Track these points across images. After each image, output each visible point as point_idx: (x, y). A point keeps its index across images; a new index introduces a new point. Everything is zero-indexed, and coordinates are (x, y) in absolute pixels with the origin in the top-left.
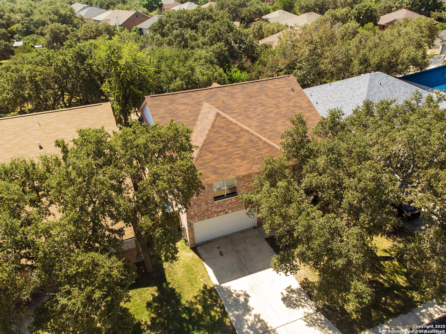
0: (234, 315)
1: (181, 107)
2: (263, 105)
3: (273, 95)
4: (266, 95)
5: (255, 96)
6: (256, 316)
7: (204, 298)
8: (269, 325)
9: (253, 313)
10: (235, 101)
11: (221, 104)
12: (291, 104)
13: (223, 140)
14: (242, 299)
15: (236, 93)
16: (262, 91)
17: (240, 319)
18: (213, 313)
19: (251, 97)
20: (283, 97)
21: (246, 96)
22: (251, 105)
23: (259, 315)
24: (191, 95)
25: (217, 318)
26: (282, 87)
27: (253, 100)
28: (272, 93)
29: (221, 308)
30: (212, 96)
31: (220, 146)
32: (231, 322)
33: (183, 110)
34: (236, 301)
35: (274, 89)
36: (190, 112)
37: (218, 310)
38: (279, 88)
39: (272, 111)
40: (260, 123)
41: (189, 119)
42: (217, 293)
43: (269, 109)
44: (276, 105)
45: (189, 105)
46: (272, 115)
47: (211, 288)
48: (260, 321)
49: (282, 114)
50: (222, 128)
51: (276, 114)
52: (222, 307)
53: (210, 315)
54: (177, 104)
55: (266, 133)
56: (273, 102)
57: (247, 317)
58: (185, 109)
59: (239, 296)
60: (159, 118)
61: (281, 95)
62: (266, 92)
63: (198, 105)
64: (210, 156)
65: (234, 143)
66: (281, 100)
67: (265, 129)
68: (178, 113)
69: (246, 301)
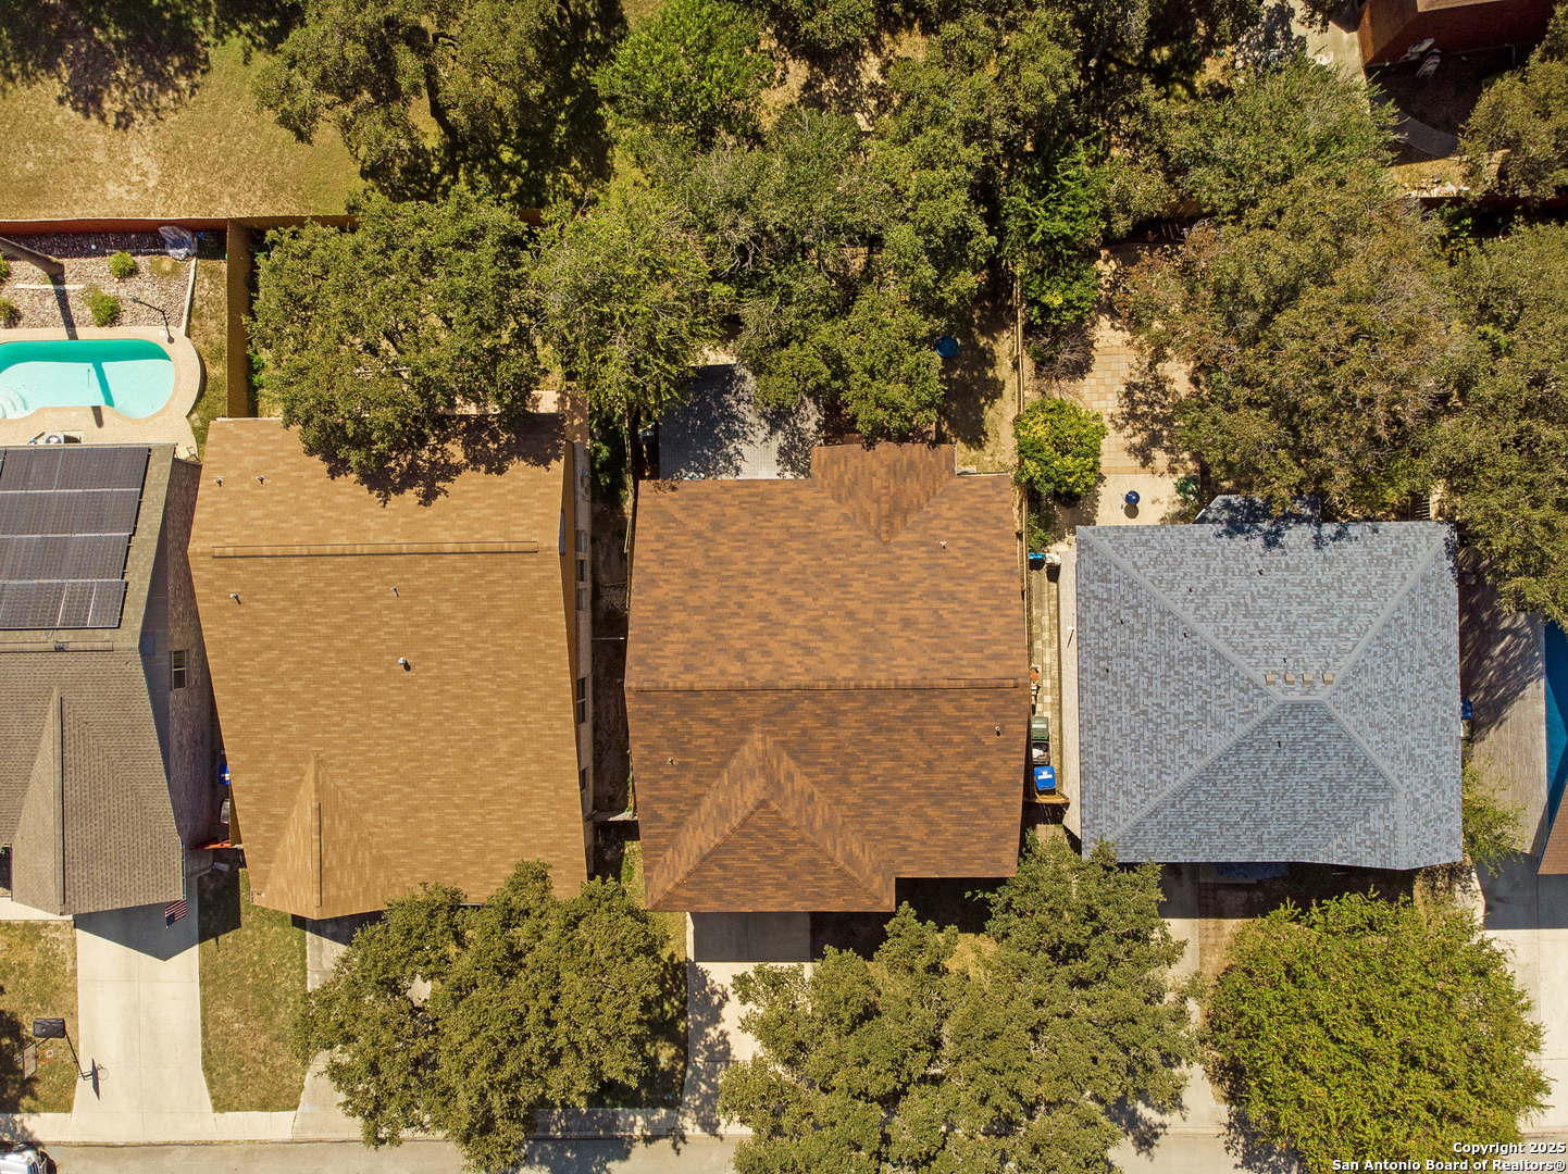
0: (694, 1021)
1: (699, 728)
2: (898, 758)
3: (936, 734)
4: (920, 732)
5: (889, 730)
6: (722, 1032)
7: (663, 975)
8: (732, 1052)
9: (721, 1027)
10: (833, 734)
11: (795, 735)
12: (969, 767)
13: (754, 851)
14: (716, 1000)
15: (845, 713)
16: (917, 717)
17: (700, 1027)
18: (667, 1006)
19: (876, 732)
20: (959, 745)
21: (868, 725)
22: (866, 752)
23: (728, 1034)
24: (734, 698)
25: (669, 1015)
26: (974, 717)
27: (878, 739)
28: (937, 729)
29: (681, 1002)
30: (781, 712)
31: (744, 859)
32: (687, 1028)
33: (703, 737)
34: (707, 998)
35: (950, 717)
36: (717, 743)
37: (676, 1003)
38: (966, 718)
39: (910, 776)
40: (865, 799)
41: (710, 760)
42: (685, 975)
43: (906, 771)
44: (929, 763)
45: (719, 726)
46: (904, 786)
47: (679, 963)
48: (725, 1042)
49: (930, 788)
50: (762, 829)
51: (915, 785)
52: (684, 1002)
53: (662, 1007)
54: (692, 719)
55: (866, 823)
56: (927, 754)
57: (710, 1030)
58: (709, 735)
59: (714, 992)
60: (645, 747)
61: (956, 738)
62: (925, 724)
63: (741, 729)
64: (718, 872)
65: (773, 861)
66: (949, 752)
67: (870, 815)
68: (689, 742)
69: (721, 1005)
